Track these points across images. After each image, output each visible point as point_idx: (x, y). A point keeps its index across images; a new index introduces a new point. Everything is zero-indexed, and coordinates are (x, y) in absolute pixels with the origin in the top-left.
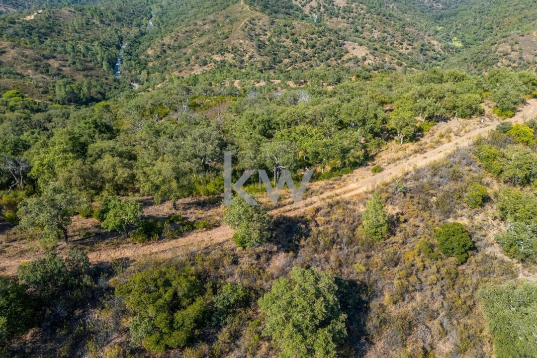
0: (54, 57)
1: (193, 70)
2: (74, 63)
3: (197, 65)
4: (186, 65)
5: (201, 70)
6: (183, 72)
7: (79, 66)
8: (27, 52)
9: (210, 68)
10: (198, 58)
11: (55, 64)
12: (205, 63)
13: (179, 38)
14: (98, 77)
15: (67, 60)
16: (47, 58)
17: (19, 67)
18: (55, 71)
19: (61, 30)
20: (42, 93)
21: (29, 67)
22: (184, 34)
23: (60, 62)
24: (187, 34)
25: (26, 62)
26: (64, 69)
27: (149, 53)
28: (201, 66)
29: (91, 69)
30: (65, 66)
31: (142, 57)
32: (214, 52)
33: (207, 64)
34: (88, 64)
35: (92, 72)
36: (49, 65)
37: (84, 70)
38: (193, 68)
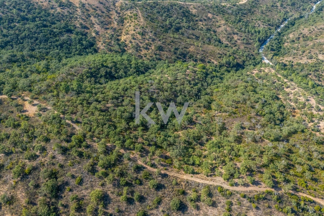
0: (237, 34)
1: (301, 59)
2: (244, 40)
3: (306, 57)
4: (300, 55)
5: (306, 61)
6: (295, 59)
7: (245, 41)
8: (228, 29)
9: (312, 62)
10: (309, 53)
11: (236, 37)
12: (311, 58)
13: (314, 31)
14: (250, 49)
15: (242, 37)
16: (234, 34)
17: (221, 36)
18: (233, 42)
19: (255, 11)
20: (219, 58)
21: (225, 37)
22: (319, 29)
23: (239, 37)
24: (320, 30)
25: (225, 34)
26: (238, 41)
27: (290, 36)
28: (308, 58)
29: (250, 44)
30: (239, 40)
31: (285, 38)
32: (322, 52)
33: (312, 58)
34: (250, 41)
35: (249, 46)
36: (233, 38)
37: (247, 44)
38: (303, 58)
